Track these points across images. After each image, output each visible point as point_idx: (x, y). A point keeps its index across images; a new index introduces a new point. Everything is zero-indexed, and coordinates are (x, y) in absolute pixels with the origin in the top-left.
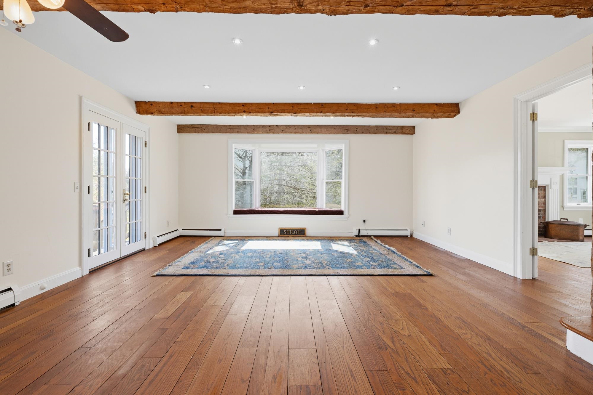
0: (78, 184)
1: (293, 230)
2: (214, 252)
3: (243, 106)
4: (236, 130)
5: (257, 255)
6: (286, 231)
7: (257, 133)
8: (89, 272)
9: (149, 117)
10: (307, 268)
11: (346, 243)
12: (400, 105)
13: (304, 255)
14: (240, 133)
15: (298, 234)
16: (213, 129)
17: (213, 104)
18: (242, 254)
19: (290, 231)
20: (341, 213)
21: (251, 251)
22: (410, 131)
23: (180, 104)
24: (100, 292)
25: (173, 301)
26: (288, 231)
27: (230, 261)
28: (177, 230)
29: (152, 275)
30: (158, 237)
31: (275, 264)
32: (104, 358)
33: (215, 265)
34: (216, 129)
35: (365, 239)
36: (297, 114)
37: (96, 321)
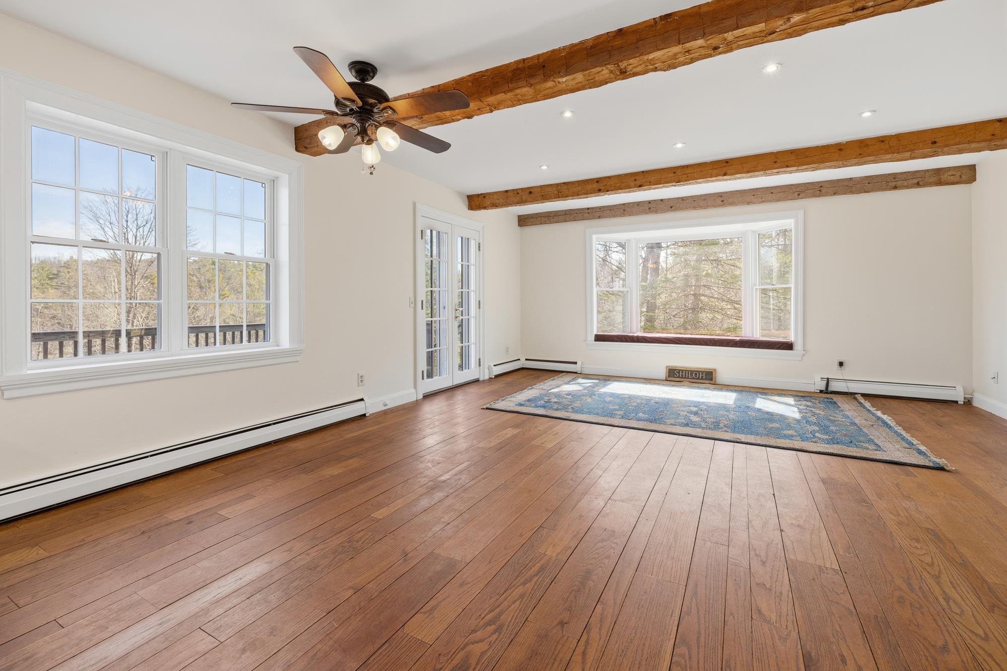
0: (412, 299)
1: (691, 371)
2: (560, 391)
3: (597, 182)
4: (598, 214)
5: (617, 401)
6: (679, 373)
7: (630, 215)
8: (423, 397)
9: (483, 212)
10: (689, 426)
11: (791, 400)
12: (899, 137)
13: (694, 409)
14: (603, 218)
15: (700, 379)
16: (565, 216)
17: (557, 185)
18: (598, 398)
19: (685, 373)
20: (789, 346)
21: (612, 395)
22: (960, 176)
23: (516, 192)
24: (431, 416)
25: (498, 434)
26: (683, 372)
27: (577, 404)
28: (519, 359)
29: (481, 407)
30: (494, 366)
31: (641, 414)
32: (431, 466)
33: (556, 406)
34: (569, 216)
35: (836, 398)
36: (682, 183)
37: (426, 439)
